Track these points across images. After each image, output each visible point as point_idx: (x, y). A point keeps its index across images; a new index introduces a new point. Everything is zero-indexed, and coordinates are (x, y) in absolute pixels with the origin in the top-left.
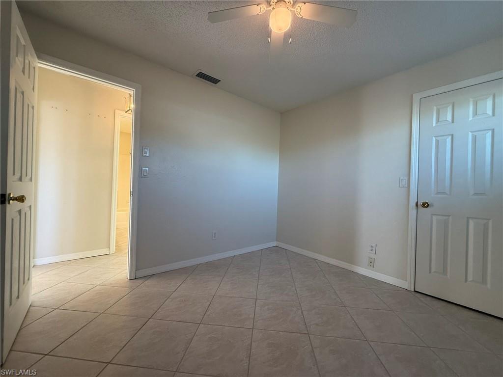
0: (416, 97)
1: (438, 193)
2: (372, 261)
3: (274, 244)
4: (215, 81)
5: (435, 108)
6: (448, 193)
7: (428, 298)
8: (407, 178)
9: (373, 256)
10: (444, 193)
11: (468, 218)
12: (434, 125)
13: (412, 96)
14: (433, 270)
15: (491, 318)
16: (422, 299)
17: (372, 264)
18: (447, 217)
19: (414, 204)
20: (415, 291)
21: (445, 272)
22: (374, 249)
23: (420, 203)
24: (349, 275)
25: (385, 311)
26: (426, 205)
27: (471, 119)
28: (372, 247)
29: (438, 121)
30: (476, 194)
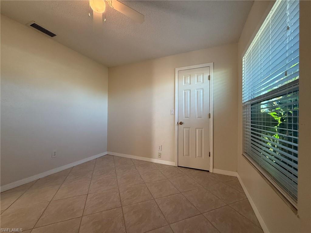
0: (177, 70)
1: (186, 117)
2: (160, 154)
3: (106, 153)
4: (52, 35)
5: (184, 76)
6: (189, 117)
7: (183, 168)
8: (174, 110)
9: (160, 152)
10: (188, 117)
11: (196, 128)
12: (184, 84)
13: (175, 69)
14: (185, 154)
15: (204, 172)
16: (181, 170)
17: (160, 156)
18: (189, 129)
19: (177, 123)
20: (178, 166)
21: (189, 155)
22: (161, 148)
23: (179, 123)
24: (149, 164)
25: (164, 180)
26: (181, 123)
27: (196, 83)
28: (160, 147)
29: (185, 83)
30: (198, 117)
